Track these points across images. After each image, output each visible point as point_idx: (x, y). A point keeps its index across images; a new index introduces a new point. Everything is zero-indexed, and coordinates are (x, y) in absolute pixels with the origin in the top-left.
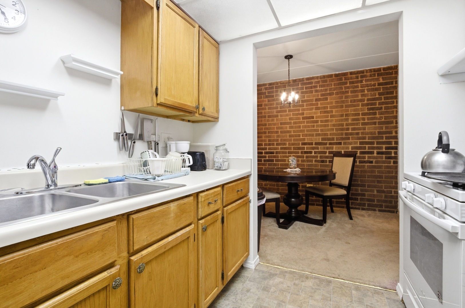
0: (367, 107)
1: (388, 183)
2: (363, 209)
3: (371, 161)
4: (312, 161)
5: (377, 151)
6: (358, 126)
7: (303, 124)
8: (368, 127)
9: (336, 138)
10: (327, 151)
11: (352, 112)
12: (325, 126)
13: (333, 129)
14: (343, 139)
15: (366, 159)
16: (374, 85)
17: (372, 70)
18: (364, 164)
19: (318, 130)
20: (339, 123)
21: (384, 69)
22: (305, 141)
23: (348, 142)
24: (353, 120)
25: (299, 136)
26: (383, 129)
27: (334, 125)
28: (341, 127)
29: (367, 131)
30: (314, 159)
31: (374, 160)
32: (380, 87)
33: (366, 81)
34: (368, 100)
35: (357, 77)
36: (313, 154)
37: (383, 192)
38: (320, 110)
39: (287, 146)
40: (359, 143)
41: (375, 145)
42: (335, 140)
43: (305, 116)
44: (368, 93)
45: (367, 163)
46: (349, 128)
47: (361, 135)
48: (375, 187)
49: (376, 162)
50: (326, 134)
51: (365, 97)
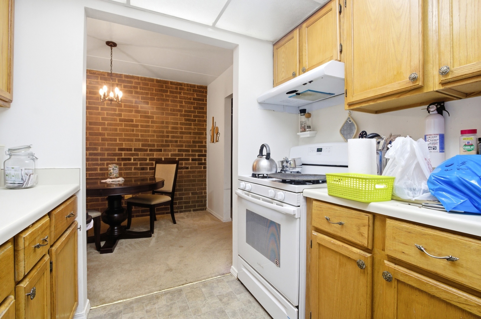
0: (184, 118)
1: (200, 186)
2: (181, 212)
3: (187, 167)
4: (130, 169)
5: (191, 158)
6: (177, 135)
7: (120, 127)
8: (185, 136)
9: (157, 144)
10: (147, 158)
11: (172, 121)
12: (145, 131)
13: (154, 135)
14: (163, 146)
15: (184, 166)
16: (190, 99)
17: (189, 85)
18: (181, 170)
19: (138, 135)
20: (159, 130)
21: (198, 87)
22: (123, 146)
23: (168, 149)
24: (173, 128)
25: (115, 140)
26: (196, 139)
27: (155, 131)
28: (161, 134)
29: (184, 139)
30: (133, 167)
31: (190, 166)
32: (195, 102)
33: (184, 93)
34: (185, 111)
35: (177, 88)
36: (132, 161)
37: (196, 193)
38: (140, 114)
39: (99, 151)
40: (177, 150)
41: (190, 153)
42: (156, 147)
43: (123, 117)
44: (185, 105)
45: (184, 169)
46: (169, 135)
47: (179, 143)
48: (190, 190)
49: (191, 168)
50: (146, 140)
51: (183, 108)
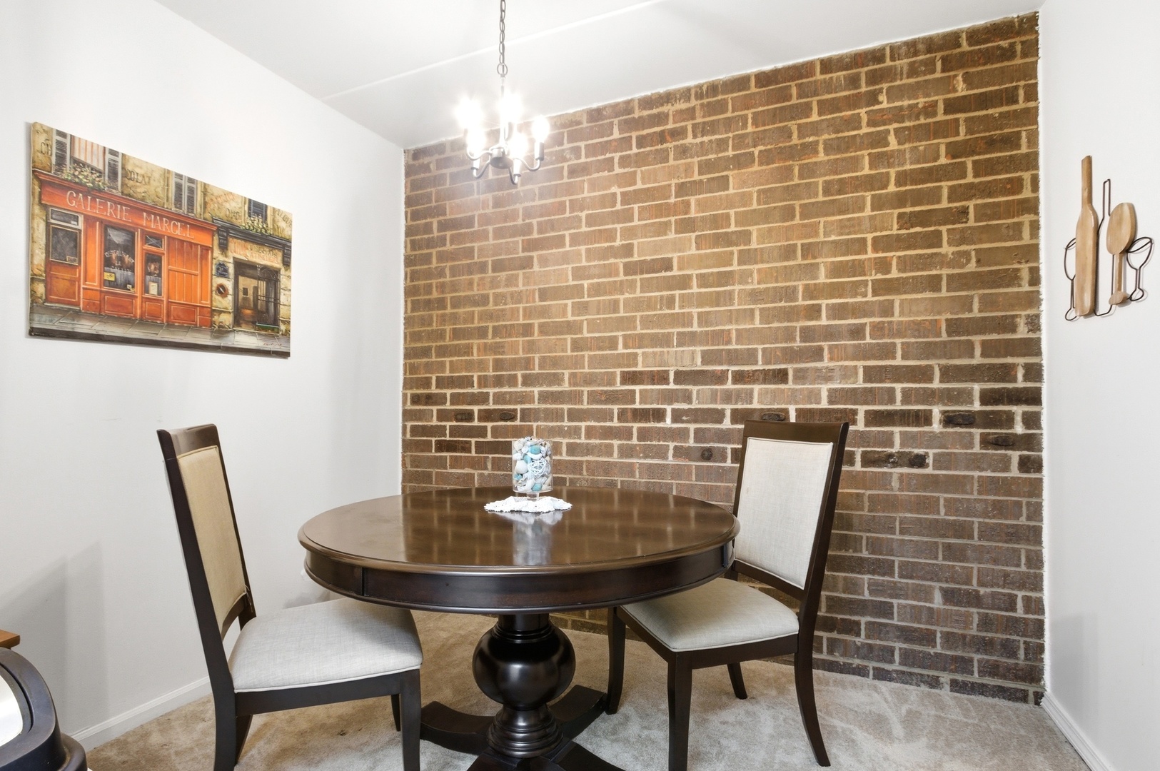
0: (896, 212)
1: (995, 561)
2: (881, 675)
3: (917, 456)
4: (662, 453)
5: (943, 412)
6: (859, 299)
7: (627, 295)
8: (902, 302)
9: (764, 350)
10: (723, 410)
11: (833, 238)
12: (717, 299)
13: (752, 310)
14: (791, 355)
15: (896, 448)
16: (930, 110)
17: (921, 47)
18: (885, 470)
19: (685, 320)
20: (775, 288)
21: (975, 35)
22: (636, 365)
23: (817, 370)
24: (837, 270)
25: (612, 343)
26: (971, 310)
27: (755, 296)
28: (783, 304)
29: (897, 317)
30: (672, 445)
31: (931, 452)
32: (957, 120)
33: (893, 94)
34: (902, 178)
35: (854, 82)
36: (668, 422)
37: (975, 600)
38: (698, 233)
39: (566, 387)
40: (861, 372)
41: (936, 384)
42: (760, 363)
43: (636, 258)
44: (901, 147)
45: (901, 466)
46: (819, 306)
47: (871, 337)
48: (934, 574)
49: (940, 462)
50: (722, 337)
51: (890, 165)
